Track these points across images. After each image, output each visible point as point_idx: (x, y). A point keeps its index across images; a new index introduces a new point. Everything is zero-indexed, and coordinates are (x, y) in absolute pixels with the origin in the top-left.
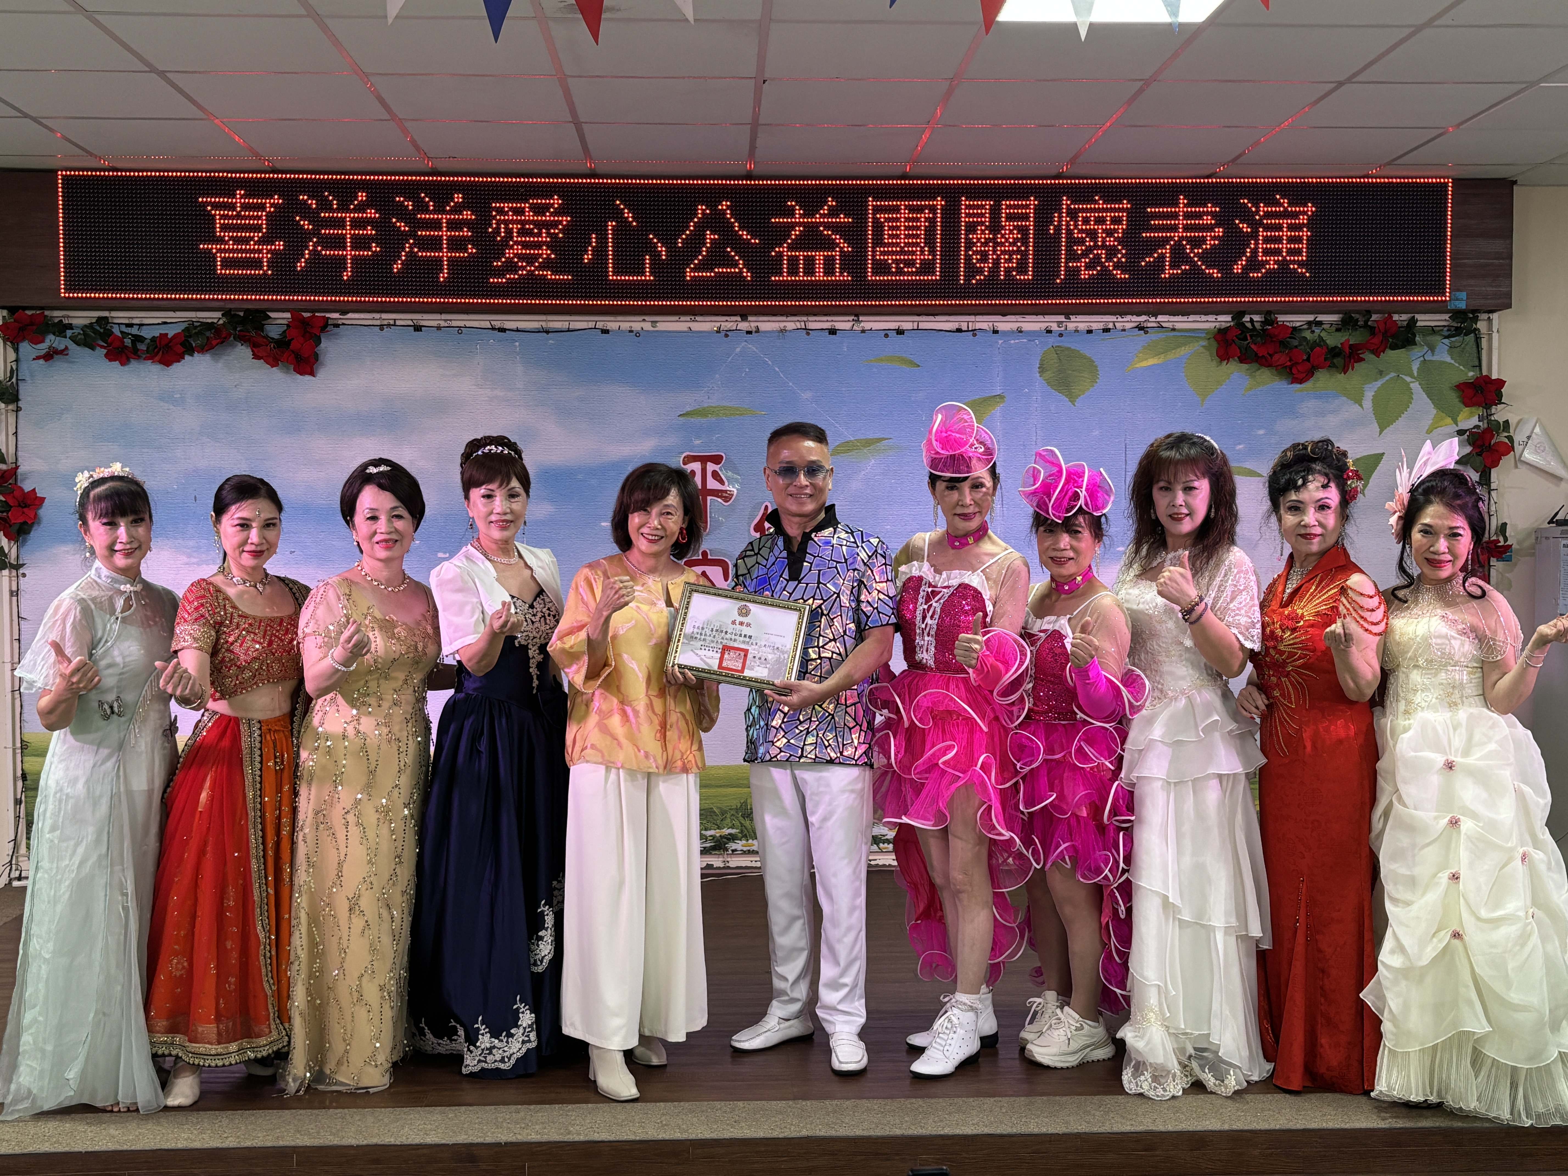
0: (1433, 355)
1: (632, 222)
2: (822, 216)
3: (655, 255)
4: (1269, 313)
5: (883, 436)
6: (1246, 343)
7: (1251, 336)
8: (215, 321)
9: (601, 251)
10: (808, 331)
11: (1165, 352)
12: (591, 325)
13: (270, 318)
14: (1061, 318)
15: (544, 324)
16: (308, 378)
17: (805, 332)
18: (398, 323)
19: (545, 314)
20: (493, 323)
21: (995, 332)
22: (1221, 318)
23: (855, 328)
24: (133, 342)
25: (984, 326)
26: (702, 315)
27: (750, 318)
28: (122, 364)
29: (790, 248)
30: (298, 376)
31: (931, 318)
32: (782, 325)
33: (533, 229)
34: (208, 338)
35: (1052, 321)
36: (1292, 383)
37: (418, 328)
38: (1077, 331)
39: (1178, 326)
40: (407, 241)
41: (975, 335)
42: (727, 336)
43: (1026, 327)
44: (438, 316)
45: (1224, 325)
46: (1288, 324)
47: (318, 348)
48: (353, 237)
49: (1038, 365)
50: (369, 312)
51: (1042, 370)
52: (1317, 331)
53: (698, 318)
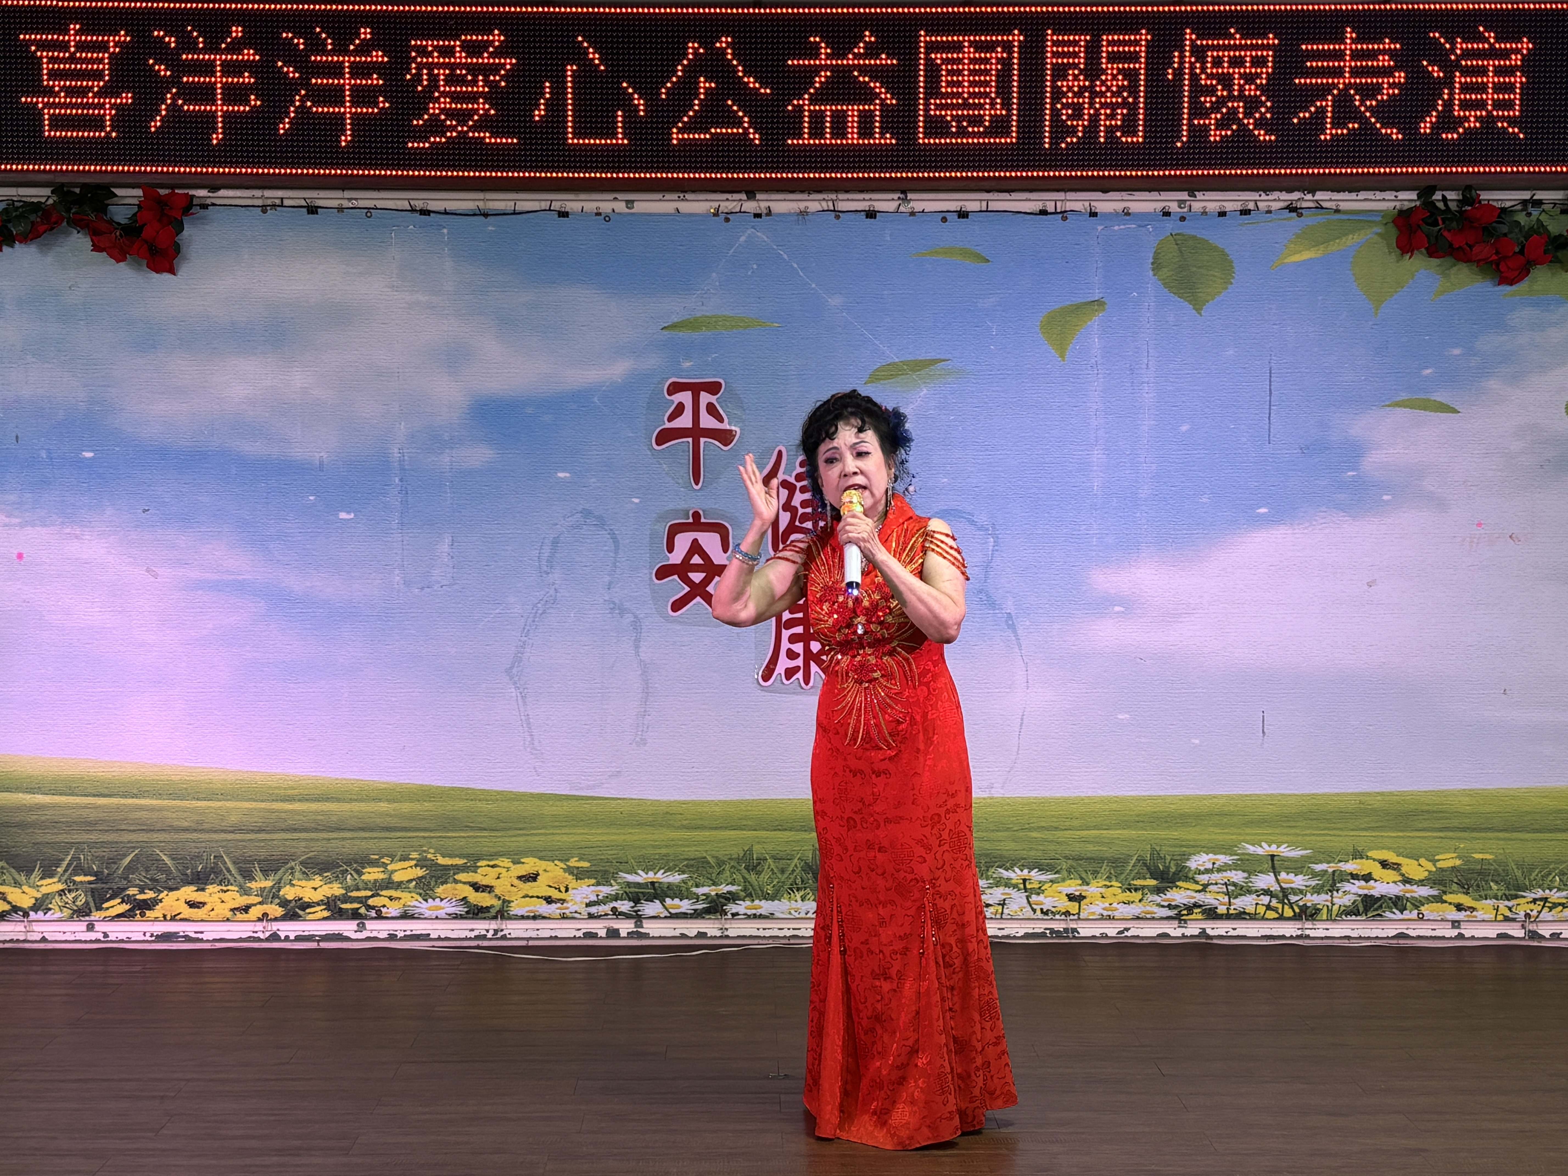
1: (599, 65)
2: (857, 56)
3: (629, 110)
4: (1468, 188)
5: (938, 357)
6: (1436, 229)
7: (1444, 220)
8: (43, 200)
9: (556, 106)
10: (837, 213)
11: (1326, 241)
12: (545, 205)
13: (116, 196)
14: (1184, 196)
15: (481, 204)
16: (166, 276)
17: (833, 214)
18: (287, 202)
19: (482, 190)
20: (412, 203)
21: (1093, 214)
22: (1403, 195)
23: (902, 209)
25: (1078, 206)
26: (693, 191)
27: (758, 196)
29: (812, 101)
30: (154, 275)
31: (1006, 196)
32: (802, 205)
33: (466, 75)
34: (33, 223)
35: (1171, 200)
36: (1500, 284)
37: (312, 210)
38: (1204, 213)
39: (1343, 206)
40: (298, 92)
41: (1065, 219)
42: (727, 220)
43: (1135, 207)
44: (338, 194)
45: (1407, 205)
46: (1495, 204)
47: (179, 237)
48: (225, 86)
49: (1151, 260)
50: (247, 188)
51: (1157, 266)
52: (1535, 213)
53: (688, 196)
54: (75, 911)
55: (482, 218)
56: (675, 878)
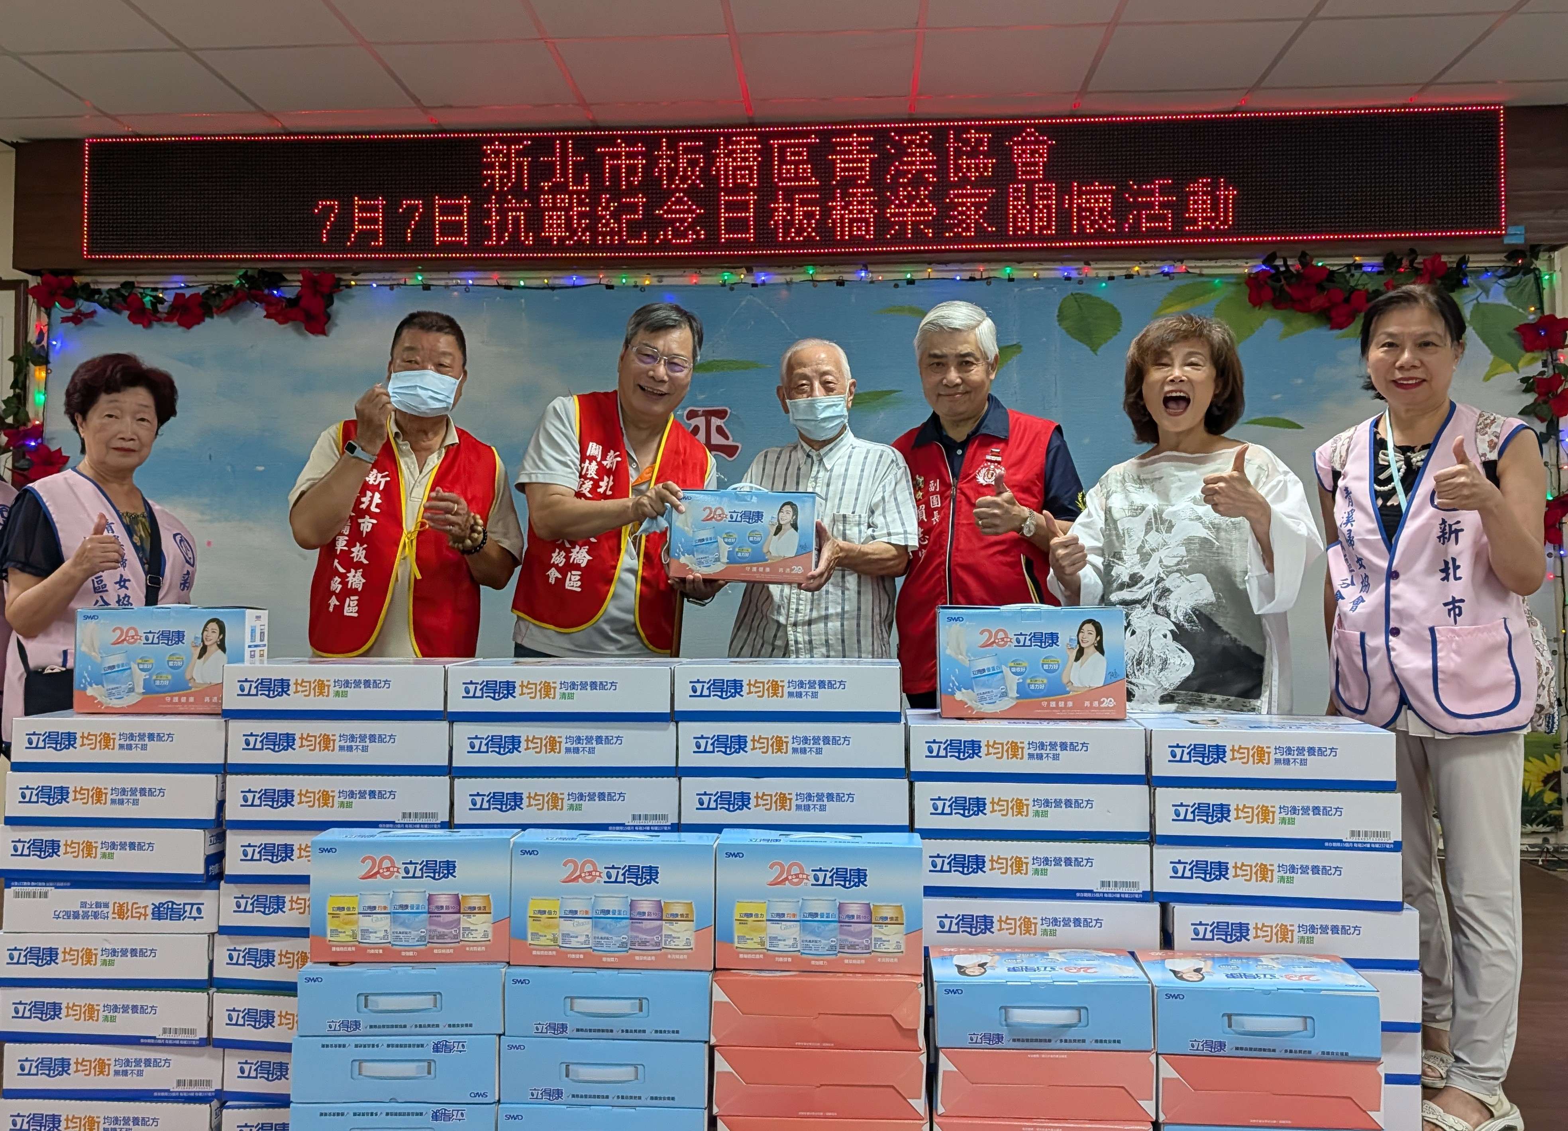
0: (1487, 297)
3: (657, 206)
4: (1304, 256)
5: (892, 389)
6: (1278, 285)
7: (1285, 279)
8: (233, 283)
9: (602, 203)
10: (815, 283)
11: (1192, 299)
12: (595, 280)
13: (285, 280)
14: (1081, 265)
15: (549, 281)
16: (320, 338)
17: (812, 283)
18: (408, 282)
19: (549, 269)
20: (499, 281)
21: (1011, 280)
22: (1253, 262)
23: (865, 279)
24: (154, 305)
25: (999, 275)
26: (707, 268)
27: (755, 271)
28: (144, 326)
29: (793, 195)
30: (310, 335)
31: (943, 267)
32: (788, 277)
35: (1071, 268)
36: (1332, 328)
37: (427, 288)
38: (1097, 278)
39: (1205, 271)
41: (989, 284)
43: (1044, 274)
44: (445, 275)
45: (1254, 271)
46: (1324, 269)
47: (330, 308)
49: (1056, 313)
50: (380, 272)
51: (1061, 317)
52: (1357, 274)
53: (703, 272)
55: (550, 291)
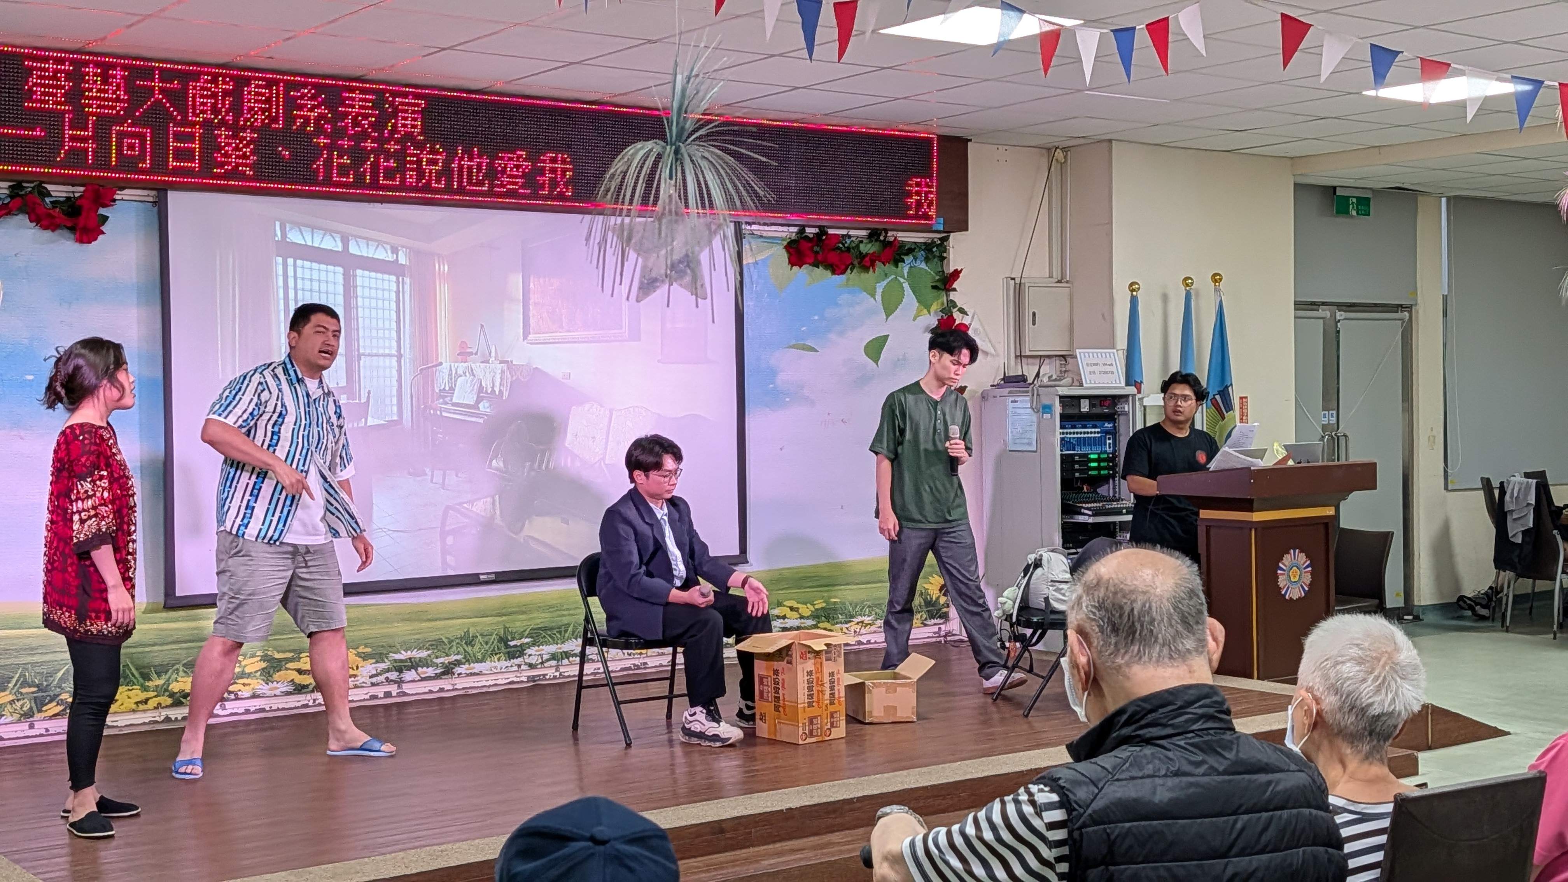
54: (22, 715)
56: (424, 654)
